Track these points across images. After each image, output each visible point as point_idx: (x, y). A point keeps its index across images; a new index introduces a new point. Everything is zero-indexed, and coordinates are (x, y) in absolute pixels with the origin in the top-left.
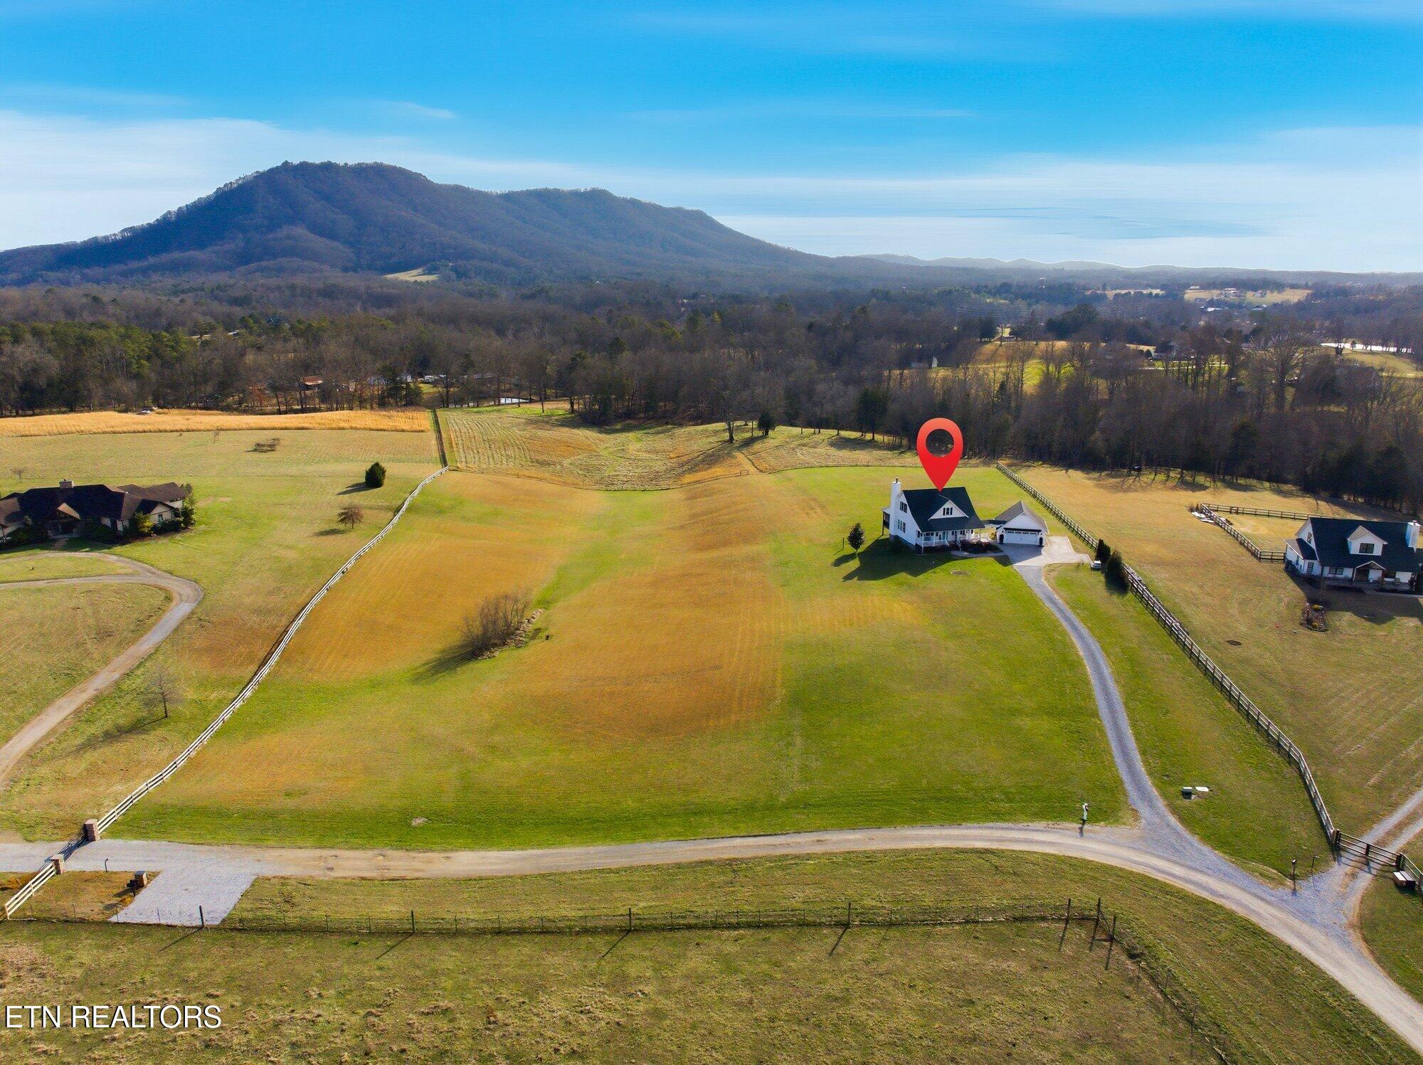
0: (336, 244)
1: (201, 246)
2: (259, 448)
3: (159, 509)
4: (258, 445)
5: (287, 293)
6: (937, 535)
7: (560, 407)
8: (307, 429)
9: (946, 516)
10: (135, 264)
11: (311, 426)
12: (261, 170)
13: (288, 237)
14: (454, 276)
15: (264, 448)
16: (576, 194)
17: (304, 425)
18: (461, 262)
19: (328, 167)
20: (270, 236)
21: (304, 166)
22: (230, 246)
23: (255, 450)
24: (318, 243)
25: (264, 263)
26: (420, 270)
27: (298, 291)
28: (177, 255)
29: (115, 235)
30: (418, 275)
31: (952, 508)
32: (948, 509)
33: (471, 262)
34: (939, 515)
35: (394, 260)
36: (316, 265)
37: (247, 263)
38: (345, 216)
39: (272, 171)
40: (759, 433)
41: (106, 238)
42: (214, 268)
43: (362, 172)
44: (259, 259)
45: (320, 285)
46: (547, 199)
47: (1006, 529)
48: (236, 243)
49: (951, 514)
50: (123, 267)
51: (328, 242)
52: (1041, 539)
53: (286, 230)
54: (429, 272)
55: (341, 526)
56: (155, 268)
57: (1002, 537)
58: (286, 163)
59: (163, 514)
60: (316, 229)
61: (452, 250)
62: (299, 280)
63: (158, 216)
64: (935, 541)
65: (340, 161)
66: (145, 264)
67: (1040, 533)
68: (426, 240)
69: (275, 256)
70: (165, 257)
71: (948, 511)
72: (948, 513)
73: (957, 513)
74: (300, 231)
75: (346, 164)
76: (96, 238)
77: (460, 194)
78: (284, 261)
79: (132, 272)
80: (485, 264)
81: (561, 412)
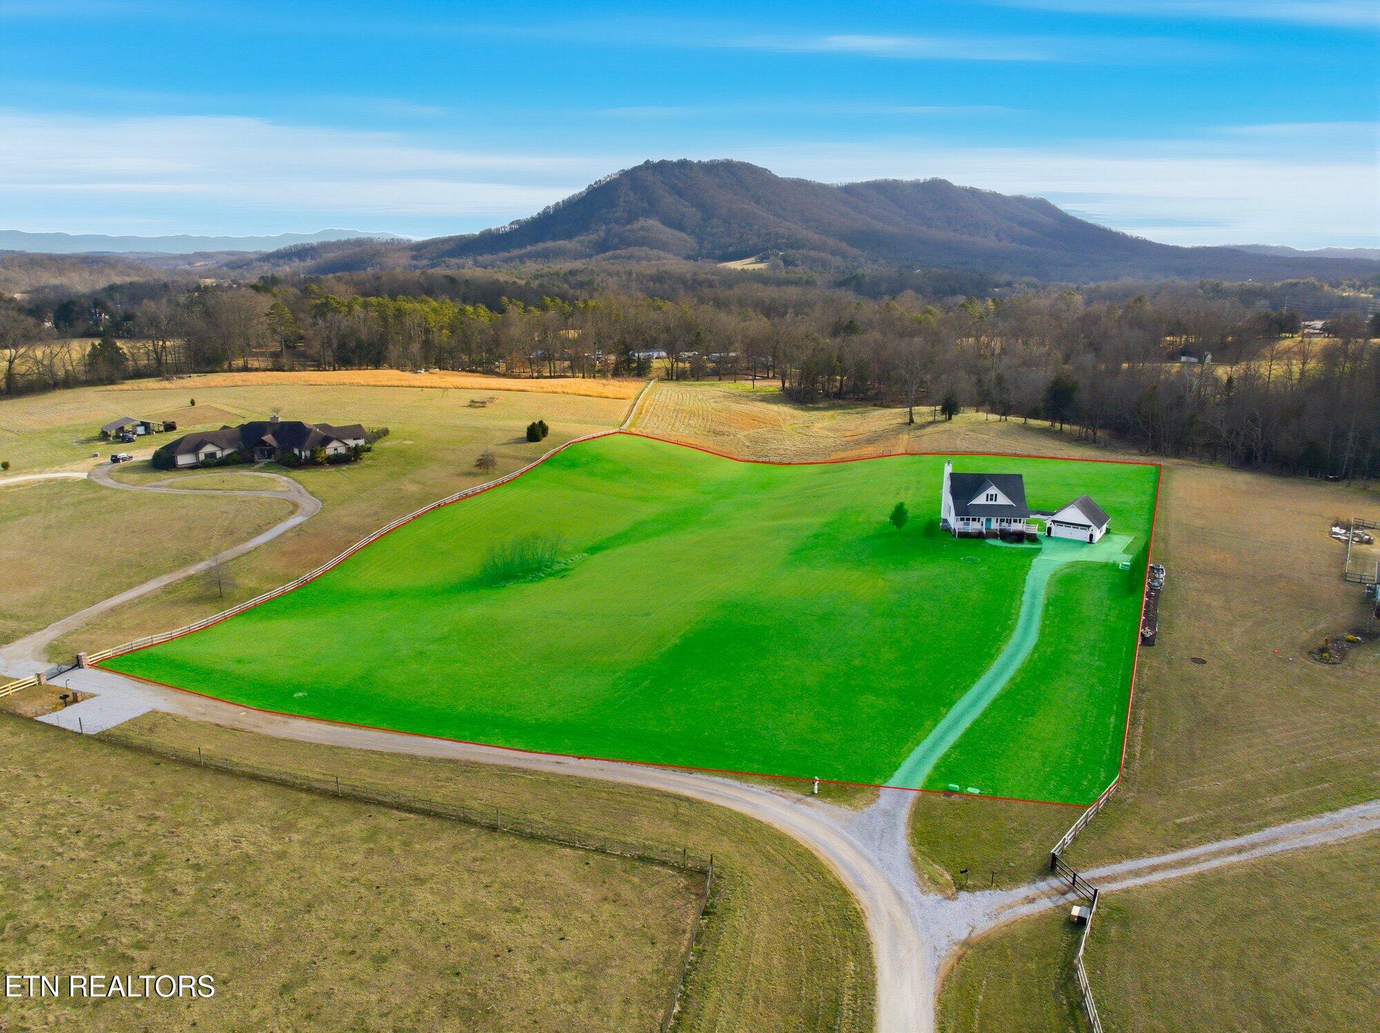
0: (683, 235)
1: (570, 236)
2: (473, 404)
3: (334, 444)
4: (472, 401)
5: (624, 278)
6: (979, 521)
7: (774, 385)
8: (526, 391)
9: (990, 503)
10: (515, 252)
11: (530, 389)
12: (626, 169)
13: (642, 229)
14: (781, 263)
15: (478, 404)
16: (916, 185)
17: (524, 388)
18: (791, 252)
19: (683, 164)
20: (629, 227)
21: (663, 164)
22: (593, 237)
23: (470, 406)
24: (667, 233)
25: (619, 252)
26: (752, 259)
27: (634, 275)
28: (550, 244)
29: (504, 227)
30: (752, 263)
31: (996, 495)
32: (992, 495)
33: (801, 251)
34: (981, 500)
35: (731, 249)
36: (662, 254)
37: (604, 252)
38: (694, 209)
39: (635, 169)
40: (940, 417)
41: (498, 230)
42: (577, 256)
43: (712, 168)
44: (616, 248)
45: (653, 271)
46: (886, 190)
47: (1054, 522)
48: (599, 233)
49: (995, 501)
50: (507, 254)
51: (676, 232)
52: (1091, 536)
53: (641, 222)
54: (761, 261)
55: (475, 470)
56: (529, 256)
57: (1049, 530)
58: (647, 162)
59: (339, 448)
60: (668, 222)
61: (785, 240)
62: (635, 268)
63: (540, 210)
64: (974, 527)
65: (695, 159)
66: (523, 251)
67: (1091, 529)
68: (763, 231)
69: (629, 245)
70: (541, 246)
71: (993, 497)
72: (991, 499)
73: (1003, 500)
74: (653, 223)
75: (700, 161)
76: (490, 230)
77: (801, 186)
78: (635, 250)
79: (511, 259)
80: (813, 254)
81: (771, 389)
